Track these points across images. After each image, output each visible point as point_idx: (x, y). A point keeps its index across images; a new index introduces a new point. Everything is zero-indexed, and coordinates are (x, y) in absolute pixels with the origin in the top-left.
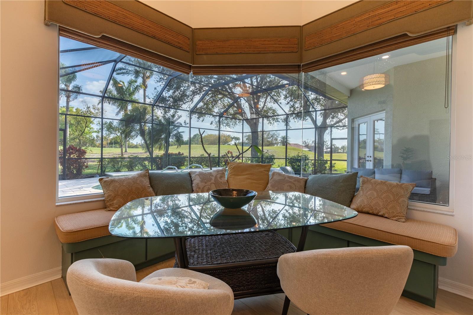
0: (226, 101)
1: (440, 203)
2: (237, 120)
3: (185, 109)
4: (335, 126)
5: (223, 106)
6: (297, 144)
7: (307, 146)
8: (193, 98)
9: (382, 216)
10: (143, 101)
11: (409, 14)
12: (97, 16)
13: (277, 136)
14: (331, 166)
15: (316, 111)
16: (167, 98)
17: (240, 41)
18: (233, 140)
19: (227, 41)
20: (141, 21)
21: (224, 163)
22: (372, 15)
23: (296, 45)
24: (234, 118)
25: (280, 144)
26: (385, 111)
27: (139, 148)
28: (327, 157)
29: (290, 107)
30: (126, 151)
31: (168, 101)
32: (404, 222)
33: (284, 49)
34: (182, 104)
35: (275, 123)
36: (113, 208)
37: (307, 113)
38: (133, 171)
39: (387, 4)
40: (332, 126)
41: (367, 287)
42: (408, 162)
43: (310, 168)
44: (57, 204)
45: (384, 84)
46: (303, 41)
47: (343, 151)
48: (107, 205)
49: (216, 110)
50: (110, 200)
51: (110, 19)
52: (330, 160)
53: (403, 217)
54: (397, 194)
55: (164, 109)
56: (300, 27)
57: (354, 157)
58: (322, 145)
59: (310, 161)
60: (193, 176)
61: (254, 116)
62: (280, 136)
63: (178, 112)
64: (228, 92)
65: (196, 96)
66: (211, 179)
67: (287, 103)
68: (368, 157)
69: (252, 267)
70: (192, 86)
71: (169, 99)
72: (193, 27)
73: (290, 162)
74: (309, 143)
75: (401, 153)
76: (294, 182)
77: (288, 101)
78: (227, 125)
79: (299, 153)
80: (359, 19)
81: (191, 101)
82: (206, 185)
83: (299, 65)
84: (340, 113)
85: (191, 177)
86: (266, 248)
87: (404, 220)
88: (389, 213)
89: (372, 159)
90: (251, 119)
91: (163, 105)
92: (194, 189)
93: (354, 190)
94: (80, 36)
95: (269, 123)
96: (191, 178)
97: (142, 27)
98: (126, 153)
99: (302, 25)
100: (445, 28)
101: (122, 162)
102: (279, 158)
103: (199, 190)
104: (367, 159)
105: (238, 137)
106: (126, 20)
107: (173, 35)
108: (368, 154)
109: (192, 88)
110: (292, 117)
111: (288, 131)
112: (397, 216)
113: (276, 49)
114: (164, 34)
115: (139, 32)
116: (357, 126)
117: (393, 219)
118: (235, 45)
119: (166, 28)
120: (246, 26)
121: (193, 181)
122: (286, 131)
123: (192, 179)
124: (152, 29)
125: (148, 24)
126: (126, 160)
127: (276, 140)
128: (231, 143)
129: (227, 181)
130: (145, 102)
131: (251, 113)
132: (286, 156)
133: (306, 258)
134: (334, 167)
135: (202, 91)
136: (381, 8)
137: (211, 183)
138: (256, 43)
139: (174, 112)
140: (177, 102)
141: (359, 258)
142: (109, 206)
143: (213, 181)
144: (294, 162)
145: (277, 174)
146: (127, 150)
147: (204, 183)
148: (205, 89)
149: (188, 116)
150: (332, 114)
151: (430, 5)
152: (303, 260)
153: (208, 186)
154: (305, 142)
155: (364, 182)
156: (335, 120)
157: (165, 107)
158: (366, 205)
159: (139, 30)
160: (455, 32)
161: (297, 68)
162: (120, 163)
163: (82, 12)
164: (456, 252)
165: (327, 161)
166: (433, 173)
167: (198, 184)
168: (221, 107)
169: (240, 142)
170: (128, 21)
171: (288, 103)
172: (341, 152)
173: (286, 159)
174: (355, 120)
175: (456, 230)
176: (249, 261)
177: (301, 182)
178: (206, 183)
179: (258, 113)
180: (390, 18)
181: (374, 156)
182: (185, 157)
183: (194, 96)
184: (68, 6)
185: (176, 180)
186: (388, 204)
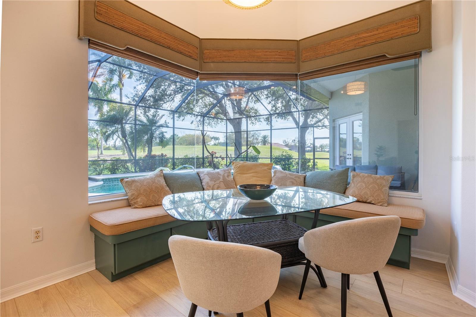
0: (208, 101)
1: (412, 190)
2: (219, 120)
3: (166, 109)
4: (315, 126)
5: (205, 105)
6: (277, 144)
7: (287, 145)
8: (174, 97)
9: (369, 203)
10: (119, 100)
11: (387, 40)
12: (122, 30)
13: (258, 136)
14: (314, 164)
15: (299, 111)
16: (147, 98)
17: (245, 52)
18: (212, 139)
19: (232, 51)
20: (158, 33)
21: (208, 164)
22: (358, 37)
23: (294, 57)
24: (216, 117)
25: (261, 143)
26: (362, 113)
27: (112, 150)
28: (309, 156)
29: (272, 106)
30: (102, 154)
31: (148, 100)
32: (386, 206)
33: (284, 60)
34: (163, 104)
35: (257, 123)
36: (138, 205)
37: (290, 113)
38: (115, 174)
39: (370, 30)
40: (312, 126)
41: (373, 244)
42: (382, 159)
43: (294, 167)
44: (89, 203)
45: (363, 91)
46: (300, 54)
47: (321, 149)
48: (131, 203)
49: (197, 109)
50: (133, 198)
51: (133, 32)
52: (313, 158)
53: (386, 202)
54: (381, 184)
55: (144, 109)
56: (297, 42)
57: (336, 156)
58: (304, 144)
59: (294, 160)
60: (201, 175)
61: (237, 116)
62: (261, 136)
63: (159, 112)
64: (210, 91)
65: (177, 96)
66: (219, 178)
67: (268, 102)
68: (348, 155)
69: (278, 245)
70: (173, 85)
71: (150, 98)
72: (201, 38)
73: (274, 161)
74: (289, 142)
75: (376, 151)
76: (295, 178)
77: (270, 101)
78: (209, 124)
79: (283, 152)
80: (347, 39)
81: (172, 101)
82: (215, 183)
83: (296, 74)
84: (319, 113)
85: (199, 176)
86: (284, 232)
87: (386, 205)
88: (376, 200)
89: (351, 157)
90: (234, 119)
91: (143, 105)
92: (205, 187)
93: (346, 183)
94: (107, 48)
95: (251, 124)
96: (200, 178)
97: (159, 39)
98: (102, 155)
99: (298, 39)
100: (413, 53)
101: (104, 165)
102: (262, 157)
103: (210, 188)
104: (348, 157)
105: (218, 137)
106: (146, 33)
107: (185, 45)
108: (348, 153)
109: (173, 87)
110: (274, 117)
111: (272, 130)
112: (381, 202)
113: (277, 59)
114: (176, 45)
115: (156, 43)
116: (338, 126)
117: (378, 204)
118: (240, 54)
119: (179, 40)
120: (249, 38)
121: (203, 180)
122: (270, 130)
123: (202, 179)
124: (167, 40)
125: (164, 36)
126: (108, 162)
127: (257, 139)
128: (211, 144)
129: (233, 179)
130: (122, 101)
131: (234, 113)
132: (271, 156)
133: (330, 229)
134: (317, 165)
135: (184, 90)
136: (365, 32)
137: (220, 182)
138: (259, 53)
139: (154, 112)
140: (157, 102)
141: (369, 224)
142: (133, 204)
143: (221, 180)
144: (279, 162)
145: (279, 172)
146: (103, 152)
147: (213, 182)
148: (187, 88)
149: (168, 116)
150: (312, 114)
151: (402, 34)
152: (328, 230)
153: (217, 185)
154: (285, 141)
155: (354, 176)
156: (315, 120)
157: (146, 107)
158: (357, 195)
159: (157, 42)
160: (421, 56)
161: (295, 77)
162: (102, 166)
163: (110, 27)
164: (424, 225)
165: (310, 159)
166: (403, 168)
167: (208, 182)
168: (202, 107)
169: (220, 142)
170: (147, 34)
171: (270, 102)
172: (319, 151)
173: (271, 158)
174: (336, 120)
175: (423, 210)
176: (275, 241)
177: (301, 178)
178: (215, 181)
179: (241, 112)
180: (372, 42)
181: (353, 154)
182: (168, 159)
183: (175, 95)
184: (100, 23)
185: (188, 179)
186: (374, 193)
